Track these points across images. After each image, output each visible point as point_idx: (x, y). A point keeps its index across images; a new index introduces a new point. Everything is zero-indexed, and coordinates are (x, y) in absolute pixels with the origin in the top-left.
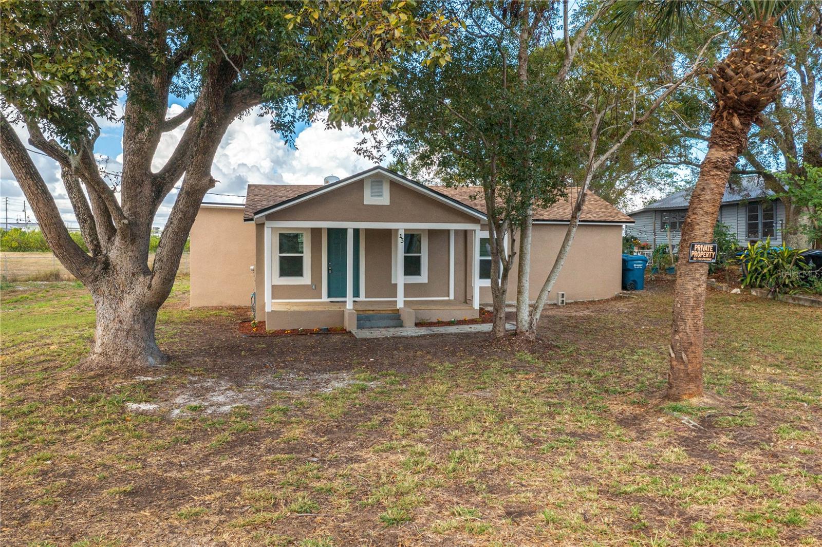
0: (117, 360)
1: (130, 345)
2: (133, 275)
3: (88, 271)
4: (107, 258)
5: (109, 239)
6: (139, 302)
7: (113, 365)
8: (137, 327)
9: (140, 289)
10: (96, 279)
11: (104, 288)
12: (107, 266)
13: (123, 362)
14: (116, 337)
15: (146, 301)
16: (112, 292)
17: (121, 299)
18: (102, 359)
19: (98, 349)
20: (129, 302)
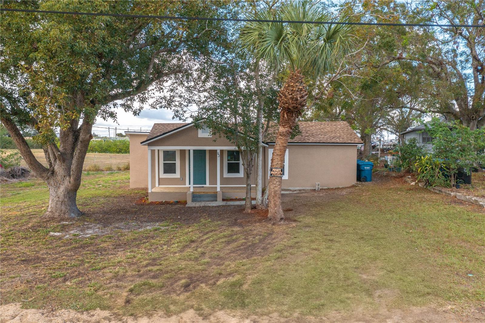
0: (57, 214)
1: (63, 208)
2: (64, 176)
3: (44, 175)
4: (54, 168)
5: (55, 160)
6: (66, 189)
7: (55, 217)
8: (66, 200)
9: (67, 183)
10: (48, 178)
11: (52, 182)
12: (53, 172)
13: (59, 216)
14: (57, 204)
15: (69, 188)
16: (55, 184)
17: (59, 187)
18: (50, 214)
19: (49, 210)
20: (62, 189)
